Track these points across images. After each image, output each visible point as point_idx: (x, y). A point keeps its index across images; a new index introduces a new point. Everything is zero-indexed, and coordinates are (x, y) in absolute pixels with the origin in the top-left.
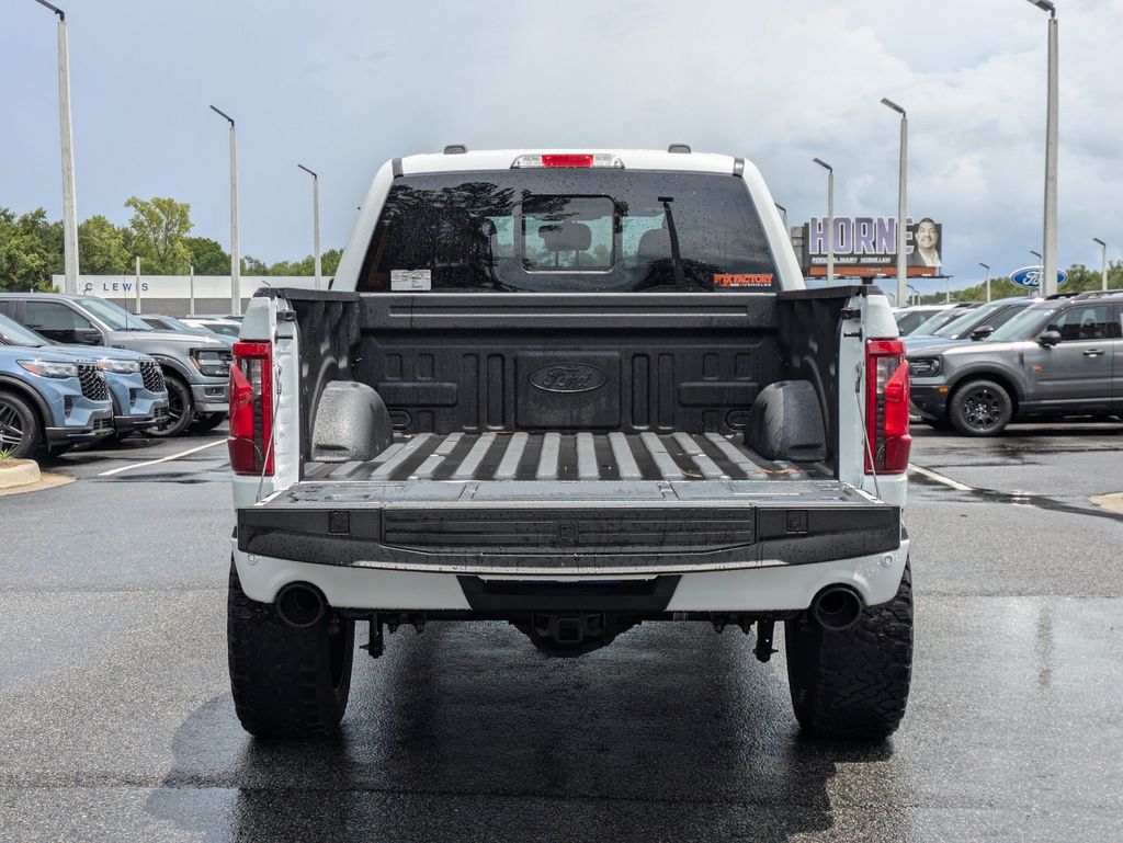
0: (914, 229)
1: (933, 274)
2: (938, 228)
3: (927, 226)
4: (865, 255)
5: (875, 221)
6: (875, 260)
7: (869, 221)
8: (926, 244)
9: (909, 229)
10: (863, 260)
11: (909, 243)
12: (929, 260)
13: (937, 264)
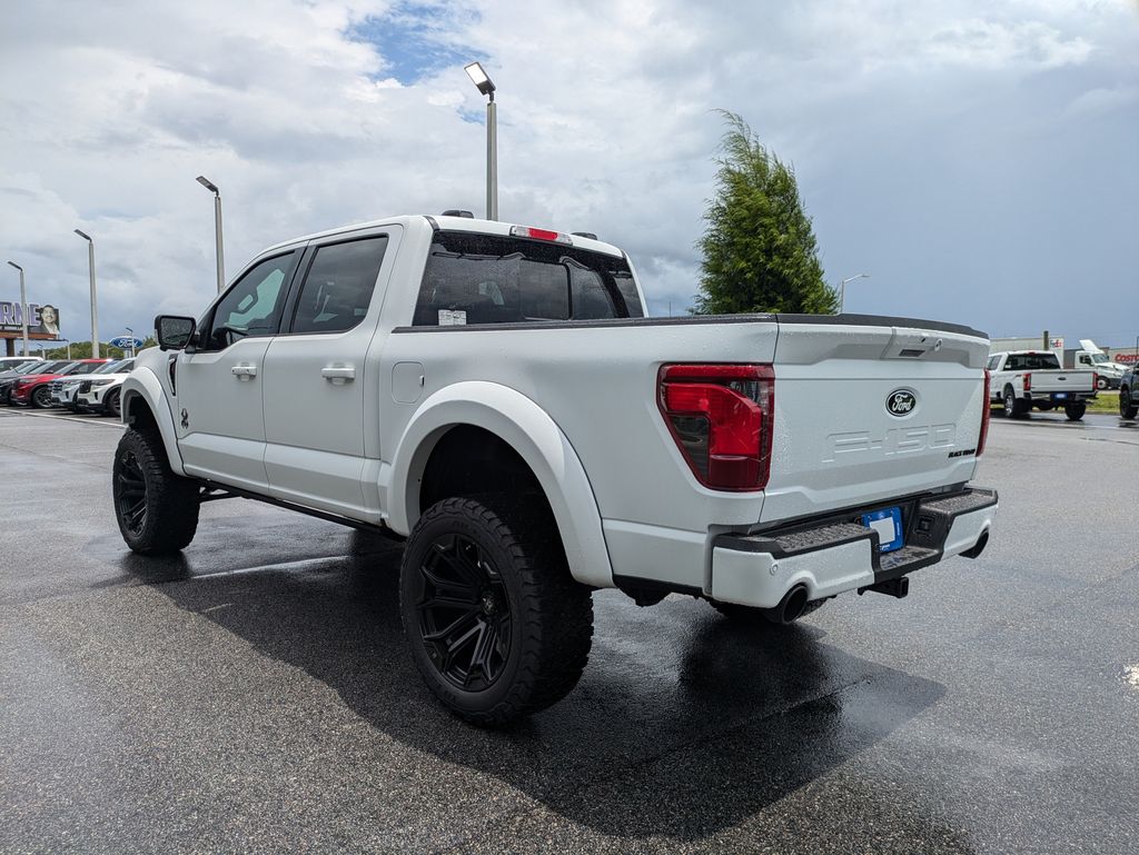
0: (41, 311)
1: (54, 338)
2: (56, 311)
3: (48, 309)
4: (7, 325)
5: (13, 304)
6: (15, 328)
7: (9, 304)
8: (49, 320)
9: (37, 310)
10: (6, 328)
11: (37, 319)
12: (51, 330)
13: (57, 333)
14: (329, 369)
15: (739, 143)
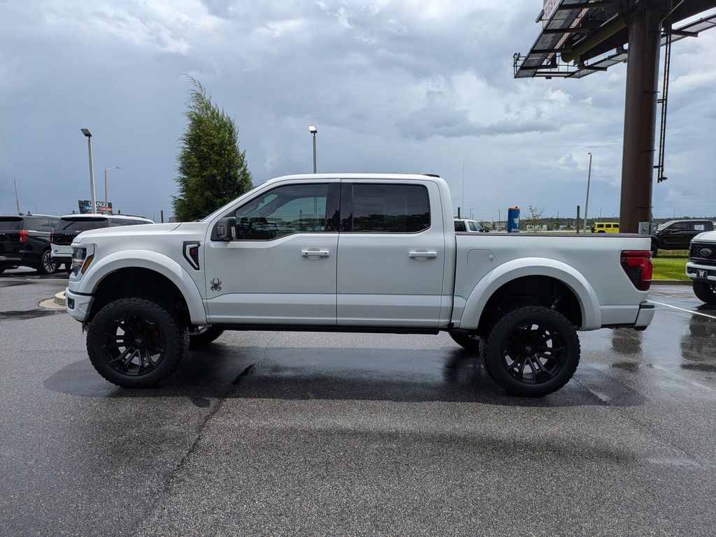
14: (413, 252)
15: (199, 97)
